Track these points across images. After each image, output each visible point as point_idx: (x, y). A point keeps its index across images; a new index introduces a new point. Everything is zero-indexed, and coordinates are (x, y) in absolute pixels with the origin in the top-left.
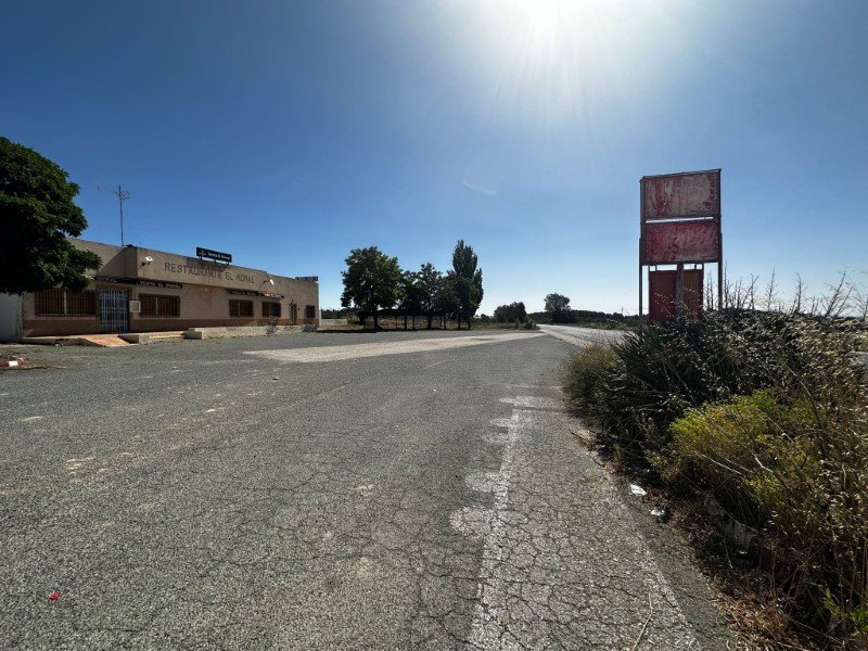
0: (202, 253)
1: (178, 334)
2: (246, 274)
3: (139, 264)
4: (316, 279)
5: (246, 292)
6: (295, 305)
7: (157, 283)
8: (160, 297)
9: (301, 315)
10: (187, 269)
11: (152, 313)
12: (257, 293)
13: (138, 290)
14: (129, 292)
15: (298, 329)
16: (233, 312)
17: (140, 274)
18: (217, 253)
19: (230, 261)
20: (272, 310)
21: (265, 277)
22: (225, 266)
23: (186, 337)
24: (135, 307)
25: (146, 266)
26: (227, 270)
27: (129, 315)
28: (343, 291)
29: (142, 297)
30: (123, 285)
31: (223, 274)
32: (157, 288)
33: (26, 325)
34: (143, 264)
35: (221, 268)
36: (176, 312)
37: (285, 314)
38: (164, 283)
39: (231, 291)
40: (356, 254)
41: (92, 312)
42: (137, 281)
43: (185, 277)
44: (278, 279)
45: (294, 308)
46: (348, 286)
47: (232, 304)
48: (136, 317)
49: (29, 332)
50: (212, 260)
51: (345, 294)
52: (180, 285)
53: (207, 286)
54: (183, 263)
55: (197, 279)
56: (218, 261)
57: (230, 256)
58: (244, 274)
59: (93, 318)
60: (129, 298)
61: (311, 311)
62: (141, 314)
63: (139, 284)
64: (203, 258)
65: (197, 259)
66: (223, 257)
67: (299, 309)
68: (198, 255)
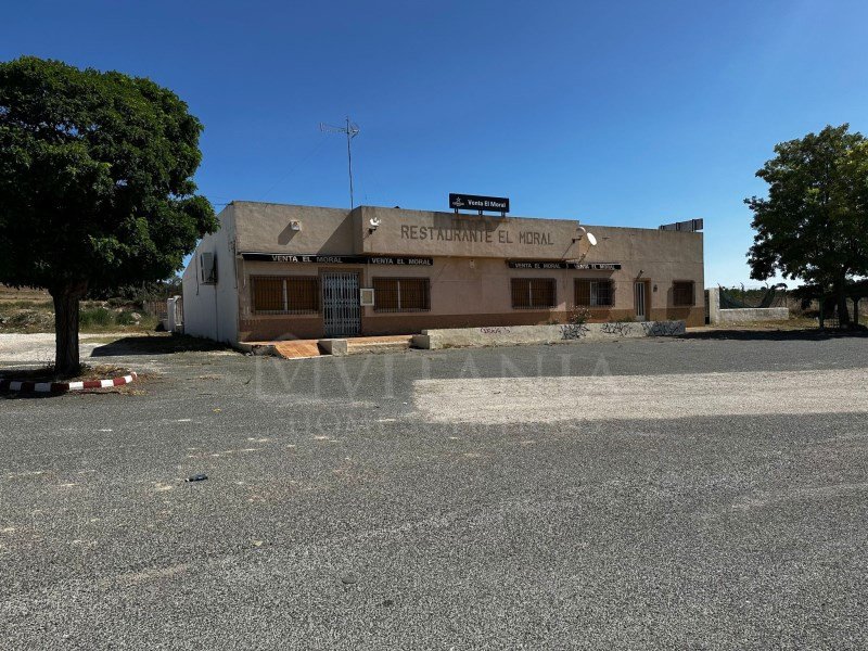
0: (458, 204)
1: (404, 340)
2: (537, 228)
3: (365, 231)
4: (698, 224)
5: (541, 263)
6: (647, 282)
7: (394, 259)
8: (403, 281)
9: (660, 300)
10: (436, 232)
11: (392, 305)
12: (563, 264)
13: (372, 271)
14: (359, 275)
15: (638, 329)
16: (518, 301)
17: (367, 247)
18: (482, 199)
19: (507, 209)
20: (595, 292)
21: (576, 232)
22: (498, 221)
23: (414, 345)
24: (367, 297)
25: (374, 232)
26: (501, 227)
27: (360, 310)
28: (752, 243)
29: (378, 283)
30: (352, 266)
31: (494, 235)
32: (395, 268)
33: (242, 326)
34: (371, 231)
35: (490, 225)
36: (424, 304)
37: (624, 299)
38: (406, 259)
39: (512, 263)
40: (785, 155)
41: (315, 307)
42: (367, 259)
43: (432, 245)
44: (605, 233)
45: (643, 288)
46: (764, 233)
47: (517, 286)
48: (368, 313)
49: (246, 334)
50: (476, 212)
51: (756, 250)
52: (430, 260)
53: (472, 258)
54: (428, 222)
55: (449, 247)
56: (485, 213)
57: (506, 201)
58: (535, 231)
59: (316, 316)
60: (360, 286)
61: (685, 292)
62: (375, 308)
63: (371, 262)
64: (461, 211)
65: (451, 214)
66: (493, 204)
67: (655, 289)
68: (452, 206)
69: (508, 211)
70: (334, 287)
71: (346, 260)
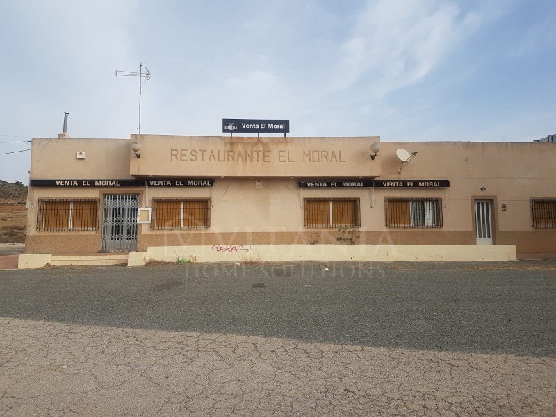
0: (232, 128)
2: (325, 147)
3: (131, 156)
6: (492, 201)
7: (172, 181)
8: (187, 201)
10: (207, 154)
11: (174, 223)
13: (149, 192)
14: (139, 196)
17: (134, 171)
18: (258, 122)
19: (286, 130)
22: (278, 141)
24: (144, 215)
25: (142, 158)
26: (281, 147)
27: (137, 227)
30: (130, 189)
31: (273, 155)
34: (137, 155)
35: (268, 146)
36: (205, 223)
38: (184, 181)
41: (94, 225)
42: (142, 181)
45: (485, 206)
47: (312, 205)
48: (146, 229)
54: (199, 146)
57: (286, 122)
58: (321, 149)
60: (139, 205)
62: (152, 226)
63: (149, 184)
64: (235, 135)
65: (225, 138)
66: (271, 126)
67: (504, 208)
68: (225, 131)
69: (288, 132)
70: (126, 207)
71: (123, 183)
